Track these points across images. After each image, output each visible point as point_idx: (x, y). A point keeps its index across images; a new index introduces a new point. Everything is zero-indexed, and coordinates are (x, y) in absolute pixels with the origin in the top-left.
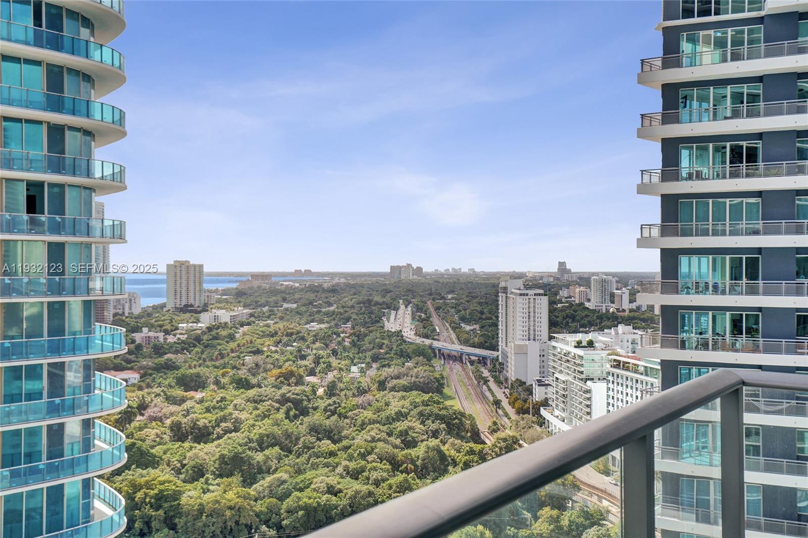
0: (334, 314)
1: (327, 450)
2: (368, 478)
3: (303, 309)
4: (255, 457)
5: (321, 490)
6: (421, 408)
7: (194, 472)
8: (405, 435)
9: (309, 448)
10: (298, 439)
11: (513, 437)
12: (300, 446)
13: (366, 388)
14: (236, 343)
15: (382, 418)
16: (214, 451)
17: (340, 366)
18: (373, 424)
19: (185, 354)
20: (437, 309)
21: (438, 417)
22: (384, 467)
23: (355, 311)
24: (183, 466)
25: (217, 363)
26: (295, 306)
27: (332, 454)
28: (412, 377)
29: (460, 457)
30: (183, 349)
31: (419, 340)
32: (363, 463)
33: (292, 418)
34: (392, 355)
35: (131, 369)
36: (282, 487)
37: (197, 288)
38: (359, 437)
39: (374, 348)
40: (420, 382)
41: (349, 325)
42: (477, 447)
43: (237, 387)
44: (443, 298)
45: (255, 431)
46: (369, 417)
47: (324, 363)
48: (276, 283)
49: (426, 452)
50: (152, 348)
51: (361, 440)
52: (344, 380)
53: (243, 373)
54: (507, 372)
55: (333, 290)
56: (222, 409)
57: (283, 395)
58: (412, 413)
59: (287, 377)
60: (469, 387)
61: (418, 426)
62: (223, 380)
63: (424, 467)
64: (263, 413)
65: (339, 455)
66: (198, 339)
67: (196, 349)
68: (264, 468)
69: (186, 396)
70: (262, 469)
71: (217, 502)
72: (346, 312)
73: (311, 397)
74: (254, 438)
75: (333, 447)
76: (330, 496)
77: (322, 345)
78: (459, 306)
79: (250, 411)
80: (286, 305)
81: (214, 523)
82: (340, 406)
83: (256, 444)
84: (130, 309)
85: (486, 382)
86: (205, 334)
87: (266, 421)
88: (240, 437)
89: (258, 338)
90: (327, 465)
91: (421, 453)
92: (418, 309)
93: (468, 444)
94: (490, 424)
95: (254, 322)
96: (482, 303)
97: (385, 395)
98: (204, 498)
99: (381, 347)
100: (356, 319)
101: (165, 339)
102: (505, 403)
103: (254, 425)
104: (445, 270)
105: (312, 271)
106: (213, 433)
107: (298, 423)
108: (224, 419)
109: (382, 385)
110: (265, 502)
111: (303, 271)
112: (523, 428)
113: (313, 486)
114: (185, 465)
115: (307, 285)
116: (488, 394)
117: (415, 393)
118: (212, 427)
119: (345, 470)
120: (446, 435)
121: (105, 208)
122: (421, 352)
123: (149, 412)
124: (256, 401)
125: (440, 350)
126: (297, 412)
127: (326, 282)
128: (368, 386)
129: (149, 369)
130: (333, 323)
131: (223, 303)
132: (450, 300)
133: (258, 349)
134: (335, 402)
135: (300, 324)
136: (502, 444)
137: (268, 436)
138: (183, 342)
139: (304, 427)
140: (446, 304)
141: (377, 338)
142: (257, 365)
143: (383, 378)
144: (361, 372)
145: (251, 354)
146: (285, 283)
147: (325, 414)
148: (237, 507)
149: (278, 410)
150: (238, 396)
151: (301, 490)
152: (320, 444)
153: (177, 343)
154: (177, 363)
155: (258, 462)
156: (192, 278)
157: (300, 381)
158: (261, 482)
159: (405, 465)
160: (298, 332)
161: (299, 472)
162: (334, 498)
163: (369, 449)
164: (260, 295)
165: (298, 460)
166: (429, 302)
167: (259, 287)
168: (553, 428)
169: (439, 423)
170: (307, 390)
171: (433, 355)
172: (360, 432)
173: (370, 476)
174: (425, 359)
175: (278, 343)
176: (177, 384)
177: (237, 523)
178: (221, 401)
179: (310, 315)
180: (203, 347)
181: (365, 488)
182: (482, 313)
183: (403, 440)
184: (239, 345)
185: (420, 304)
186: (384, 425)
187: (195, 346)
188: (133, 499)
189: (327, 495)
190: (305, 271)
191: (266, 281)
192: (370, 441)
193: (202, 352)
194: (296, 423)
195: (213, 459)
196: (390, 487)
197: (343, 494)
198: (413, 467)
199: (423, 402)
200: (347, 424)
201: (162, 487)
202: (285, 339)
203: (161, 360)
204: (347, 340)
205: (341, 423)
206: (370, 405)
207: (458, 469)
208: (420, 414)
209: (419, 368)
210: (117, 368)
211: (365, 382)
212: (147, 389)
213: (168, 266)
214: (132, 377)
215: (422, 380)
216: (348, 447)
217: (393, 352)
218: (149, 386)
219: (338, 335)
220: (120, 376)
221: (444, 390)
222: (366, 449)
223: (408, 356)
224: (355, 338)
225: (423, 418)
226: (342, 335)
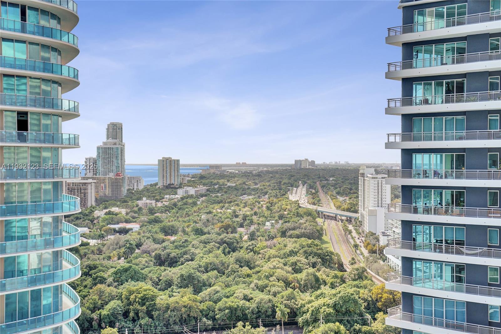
0: (257, 190)
1: (246, 273)
2: (269, 291)
3: (239, 187)
4: (201, 276)
5: (240, 298)
6: (306, 248)
7: (166, 285)
8: (295, 265)
9: (235, 272)
10: (228, 266)
11: (363, 268)
12: (229, 270)
13: (274, 236)
14: (197, 207)
15: (281, 254)
16: (178, 272)
17: (258, 221)
18: (275, 258)
19: (166, 213)
20: (323, 187)
21: (316, 254)
22: (280, 284)
23: (271, 188)
24: (160, 280)
25: (185, 219)
26: (234, 185)
27: (249, 276)
28: (302, 229)
29: (328, 280)
30: (166, 211)
31: (309, 206)
32: (267, 281)
33: (226, 253)
34: (291, 216)
35: (135, 222)
36: (216, 295)
37: (176, 174)
38: (266, 266)
39: (280, 211)
40: (307, 232)
41: (267, 196)
42: (340, 274)
43: (196, 234)
44: (327, 180)
45: (203, 261)
46: (273, 254)
47: (249, 220)
48: (225, 171)
49: (306, 276)
50: (148, 210)
51: (267, 267)
52: (261, 230)
53: (199, 226)
54: (364, 227)
55: (259, 175)
56: (184, 247)
57: (222, 239)
58: (300, 251)
59: (226, 228)
60: (339, 236)
61: (304, 260)
62: (187, 229)
63: (306, 285)
64: (209, 250)
65: (253, 277)
66: (175, 205)
67: (173, 211)
68: (207, 283)
69: (165, 238)
70: (205, 284)
71: (177, 302)
72: (265, 188)
73: (239, 241)
74: (203, 265)
75: (249, 271)
76: (245, 301)
77: (249, 209)
78: (336, 185)
79: (201, 249)
80: (229, 184)
81: (175, 315)
82: (256, 247)
83: (204, 268)
84: (137, 186)
85: (350, 232)
86: (180, 201)
87: (211, 255)
88: (194, 264)
89: (211, 204)
90: (244, 283)
91: (304, 276)
92: (311, 187)
93: (334, 272)
94: (350, 259)
95: (209, 195)
96: (352, 183)
97: (284, 240)
98: (170, 300)
99: (285, 211)
100: (271, 193)
101: (156, 204)
102: (361, 246)
103: (202, 257)
104: (330, 163)
105: (247, 163)
106: (179, 261)
107: (230, 256)
108: (185, 253)
109: (284, 234)
110: (206, 304)
111: (241, 163)
112: (371, 263)
113: (235, 295)
114: (161, 280)
115: (243, 172)
116: (351, 241)
117: (303, 239)
118: (179, 258)
119: (255, 286)
120: (321, 265)
121: (123, 126)
122: (309, 213)
123: (143, 248)
124: (206, 243)
125: (322, 213)
126: (230, 250)
127: (254, 170)
128: (275, 234)
129: (145, 222)
130: (257, 196)
131: (191, 184)
132: (331, 181)
133: (210, 211)
134: (253, 244)
135: (236, 196)
136: (356, 272)
137: (211, 264)
138: (166, 206)
139: (233, 259)
140: (328, 184)
141: (283, 205)
142: (208, 220)
143: (284, 229)
144: (272, 226)
145: (206, 214)
146: (230, 171)
147: (247, 251)
148: (189, 306)
149: (219, 248)
150: (195, 239)
151: (228, 297)
152: (242, 269)
153: (163, 207)
154: (161, 219)
155: (203, 279)
156: (173, 168)
157: (234, 231)
158: (204, 292)
159: (294, 284)
160: (235, 201)
161: (227, 286)
162: (247, 302)
163: (272, 273)
164: (214, 178)
165: (227, 279)
166: (318, 183)
167: (214, 173)
168: (392, 263)
169: (317, 258)
170: (236, 236)
171: (317, 215)
172: (267, 262)
173: (271, 289)
174: (312, 218)
175: (223, 207)
176: (160, 231)
177: (188, 315)
178: (185, 242)
179: (243, 190)
180: (177, 210)
181: (267, 297)
182: (351, 189)
183: (294, 268)
184: (199, 209)
185: (312, 184)
186: (282, 258)
187: (173, 209)
189: (243, 301)
190: (242, 163)
191: (219, 170)
192: (273, 269)
193: (177, 213)
194: (228, 256)
195: (177, 277)
196: (283, 297)
197: (253, 300)
198: (298, 285)
199: (307, 245)
200: (260, 258)
201: (145, 293)
202: (227, 205)
203: (152, 217)
204: (264, 206)
205: (255, 257)
206: (275, 246)
207: (327, 287)
208: (305, 252)
209: (307, 224)
210: (127, 221)
211: (273, 232)
212: (142, 234)
213: (159, 161)
214: (135, 227)
215: (308, 231)
216: (259, 272)
217: (292, 213)
218: (144, 232)
219: (259, 203)
220: (128, 226)
221: (323, 238)
222: (269, 273)
223: (301, 216)
224: (269, 205)
225: (307, 254)
226: (262, 203)
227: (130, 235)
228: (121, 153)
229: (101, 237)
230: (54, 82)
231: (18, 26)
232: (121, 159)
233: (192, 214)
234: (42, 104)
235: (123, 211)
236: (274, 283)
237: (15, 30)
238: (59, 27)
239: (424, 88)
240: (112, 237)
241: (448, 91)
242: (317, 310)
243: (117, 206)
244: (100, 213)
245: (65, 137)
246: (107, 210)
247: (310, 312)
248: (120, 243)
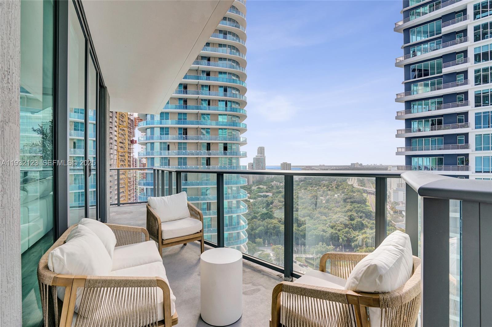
0: (330, 178)
2: (336, 229)
5: (321, 231)
6: (357, 208)
8: (350, 217)
9: (318, 218)
10: (315, 215)
11: (390, 221)
12: (315, 217)
15: (343, 211)
17: (331, 194)
18: (340, 212)
21: (362, 212)
22: (342, 226)
27: (325, 220)
28: (355, 198)
31: (359, 187)
32: (335, 224)
35: (270, 192)
38: (335, 216)
39: (342, 189)
41: (335, 182)
46: (338, 210)
47: (326, 193)
48: (313, 169)
49: (356, 222)
50: (276, 186)
52: (332, 199)
54: (391, 199)
57: (312, 202)
58: (353, 210)
59: (314, 197)
61: (355, 214)
62: (294, 196)
63: (356, 227)
64: (305, 206)
68: (304, 222)
73: (320, 203)
75: (326, 218)
76: (323, 232)
77: (326, 188)
79: (301, 206)
83: (302, 215)
87: (306, 209)
88: (298, 213)
89: (306, 185)
90: (323, 224)
95: (305, 180)
97: (345, 204)
99: (345, 189)
100: (338, 180)
101: (280, 184)
103: (302, 210)
104: (371, 165)
109: (344, 201)
112: (395, 218)
113: (318, 229)
117: (355, 204)
119: (329, 226)
120: (365, 218)
121: (265, 148)
122: (359, 191)
123: (274, 204)
125: (366, 191)
126: (316, 207)
127: (328, 168)
128: (340, 201)
129: (275, 192)
130: (330, 181)
133: (306, 188)
134: (328, 205)
135: (319, 181)
141: (344, 186)
142: (305, 193)
143: (345, 198)
144: (338, 196)
145: (304, 189)
146: (316, 169)
147: (325, 208)
149: (310, 206)
150: (298, 201)
151: (314, 230)
152: (322, 217)
153: (283, 185)
154: (282, 191)
157: (318, 198)
158: (303, 226)
159: (349, 226)
160: (319, 184)
161: (315, 225)
162: (325, 233)
163: (337, 220)
165: (314, 221)
169: (362, 214)
170: (319, 201)
171: (363, 192)
172: (335, 214)
174: (360, 193)
176: (282, 197)
179: (323, 178)
181: (335, 231)
184: (300, 187)
186: (343, 213)
188: (267, 227)
190: (323, 165)
191: (310, 168)
192: (338, 218)
194: (315, 210)
196: (343, 232)
197: (328, 232)
198: (352, 227)
199: (357, 207)
200: (331, 212)
201: (275, 224)
202: (314, 186)
203: (278, 190)
204: (334, 186)
205: (329, 211)
206: (340, 207)
207: (368, 229)
208: (356, 210)
209: (358, 196)
210: (267, 192)
211: (339, 199)
212: (274, 198)
213: (281, 164)
214: (270, 194)
215: (358, 200)
216: (330, 219)
217: (349, 191)
218: (274, 197)
219: (331, 185)
220: (267, 194)
221: (366, 204)
222: (336, 220)
223: (354, 192)
224: (337, 186)
225: (357, 212)
226: (333, 185)
227: (268, 198)
228: (264, 160)
229: (255, 198)
230: (237, 130)
231: (224, 109)
232: (264, 163)
234: (233, 140)
235: (265, 187)
236: (339, 225)
237: (223, 111)
238: (239, 107)
239: (418, 124)
240: (260, 199)
241: (433, 124)
242: (362, 240)
243: (262, 185)
244: (254, 188)
245: (241, 153)
246: (258, 187)
247: (358, 241)
248: (264, 202)
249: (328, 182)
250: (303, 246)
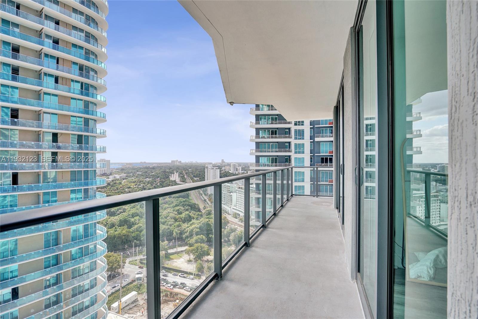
0: (154, 175)
2: (168, 224)
3: (144, 174)
6: (183, 203)
7: (111, 225)
11: (210, 210)
15: (171, 206)
20: (186, 173)
21: (188, 205)
22: (172, 220)
23: (161, 174)
24: (107, 224)
26: (141, 173)
29: (195, 216)
31: (180, 183)
32: (166, 219)
37: (108, 168)
41: (159, 179)
42: (201, 213)
44: (188, 170)
48: (134, 166)
49: (185, 215)
55: (153, 168)
58: (180, 204)
61: (182, 208)
63: (185, 220)
64: (133, 206)
66: (109, 184)
67: (108, 187)
68: (134, 223)
71: (120, 234)
72: (158, 175)
78: (193, 172)
80: (138, 173)
81: (119, 240)
83: (131, 216)
85: (202, 195)
86: (111, 182)
89: (129, 183)
91: (183, 216)
92: (181, 173)
93: (197, 213)
94: (203, 206)
95: (128, 178)
96: (200, 171)
98: (115, 233)
99: (169, 185)
100: (161, 177)
102: (207, 200)
103: (130, 210)
104: (188, 162)
105: (146, 162)
106: (116, 213)
108: (120, 209)
110: (135, 233)
114: (108, 223)
115: (145, 167)
116: (202, 198)
117: (180, 198)
120: (190, 210)
127: (151, 166)
130: (154, 178)
131: (118, 173)
133: (130, 187)
135: (143, 179)
137: (135, 213)
140: (189, 172)
145: (128, 188)
146: (137, 166)
148: (126, 235)
155: (132, 221)
158: (134, 227)
159: (179, 220)
160: (143, 181)
164: (129, 170)
166: (184, 172)
167: (129, 167)
169: (188, 207)
175: (136, 185)
177: (127, 240)
179: (146, 176)
181: (167, 227)
182: (200, 174)
183: (178, 212)
184: (123, 186)
185: (181, 172)
186: (172, 208)
190: (144, 162)
191: (131, 165)
193: (111, 188)
195: (118, 221)
196: (175, 226)
198: (181, 220)
199: (183, 201)
204: (159, 183)
206: (167, 203)
207: (195, 220)
221: (189, 198)
224: (161, 183)
225: (183, 206)
233: (120, 189)
236: (169, 220)
242: (192, 231)
247: (189, 232)
249: (152, 179)
250: (137, 247)
